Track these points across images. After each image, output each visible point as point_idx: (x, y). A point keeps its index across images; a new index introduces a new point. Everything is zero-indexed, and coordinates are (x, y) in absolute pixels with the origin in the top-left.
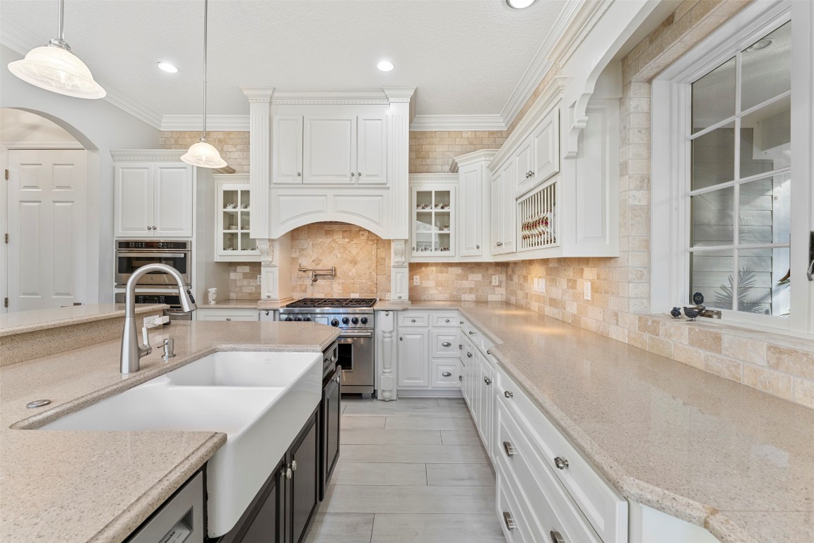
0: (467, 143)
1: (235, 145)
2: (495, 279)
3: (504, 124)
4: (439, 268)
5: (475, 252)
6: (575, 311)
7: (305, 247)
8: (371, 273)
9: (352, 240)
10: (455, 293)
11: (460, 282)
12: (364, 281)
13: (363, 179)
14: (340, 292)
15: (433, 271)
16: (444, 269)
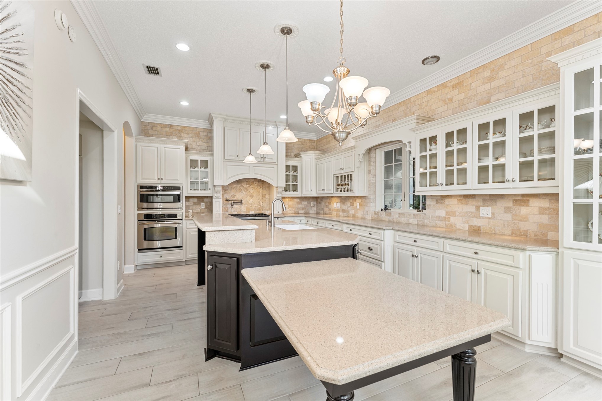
0: (301, 144)
1: (188, 134)
2: (312, 204)
3: (316, 138)
4: (290, 199)
5: (310, 192)
6: (353, 213)
7: (227, 189)
8: (259, 202)
9: (251, 186)
10: (296, 210)
11: (298, 205)
12: (256, 205)
13: (266, 160)
14: (245, 211)
15: (287, 200)
16: (291, 199)
